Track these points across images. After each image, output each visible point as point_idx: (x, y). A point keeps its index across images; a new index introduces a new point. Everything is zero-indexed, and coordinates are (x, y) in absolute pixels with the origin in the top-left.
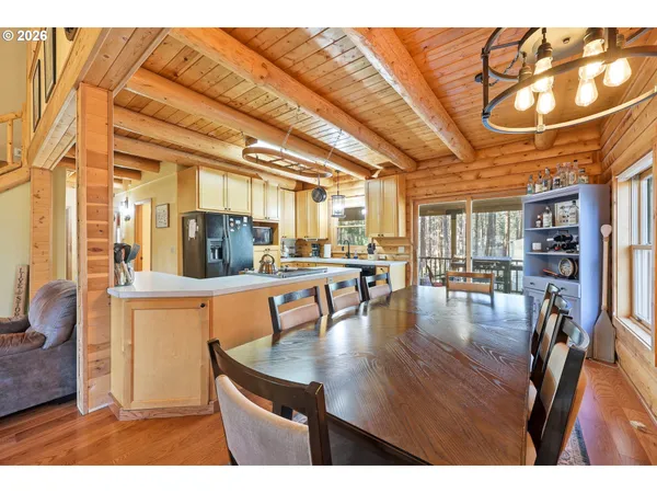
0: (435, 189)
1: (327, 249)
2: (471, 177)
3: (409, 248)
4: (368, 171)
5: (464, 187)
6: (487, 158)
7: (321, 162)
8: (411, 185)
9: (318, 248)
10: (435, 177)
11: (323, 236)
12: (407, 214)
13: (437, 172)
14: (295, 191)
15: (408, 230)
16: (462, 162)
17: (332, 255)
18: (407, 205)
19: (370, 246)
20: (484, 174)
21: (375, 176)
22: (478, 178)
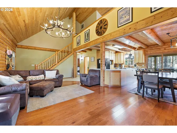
0: (153, 52)
1: (123, 66)
2: (163, 49)
3: (145, 65)
4: (134, 48)
5: (161, 51)
6: (168, 45)
7: (125, 48)
8: (146, 51)
9: (121, 65)
10: (153, 49)
11: (122, 63)
12: (145, 58)
13: (153, 48)
14: (115, 53)
15: (145, 61)
16: (160, 46)
17: (124, 67)
18: (145, 56)
19: (135, 65)
20: (167, 48)
21: (136, 49)
22: (165, 49)
